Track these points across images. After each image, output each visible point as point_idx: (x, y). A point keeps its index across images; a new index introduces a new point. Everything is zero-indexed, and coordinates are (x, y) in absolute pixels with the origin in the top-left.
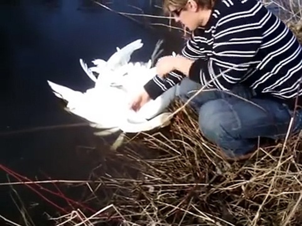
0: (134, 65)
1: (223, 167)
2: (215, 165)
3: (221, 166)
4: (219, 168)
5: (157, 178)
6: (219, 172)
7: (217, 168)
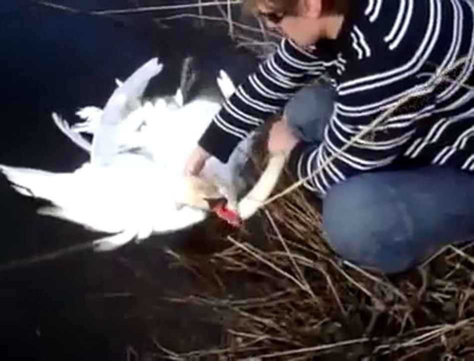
0: (154, 103)
1: (383, 293)
2: (369, 293)
3: (380, 294)
4: (378, 297)
5: (261, 335)
6: (379, 306)
7: (374, 299)
